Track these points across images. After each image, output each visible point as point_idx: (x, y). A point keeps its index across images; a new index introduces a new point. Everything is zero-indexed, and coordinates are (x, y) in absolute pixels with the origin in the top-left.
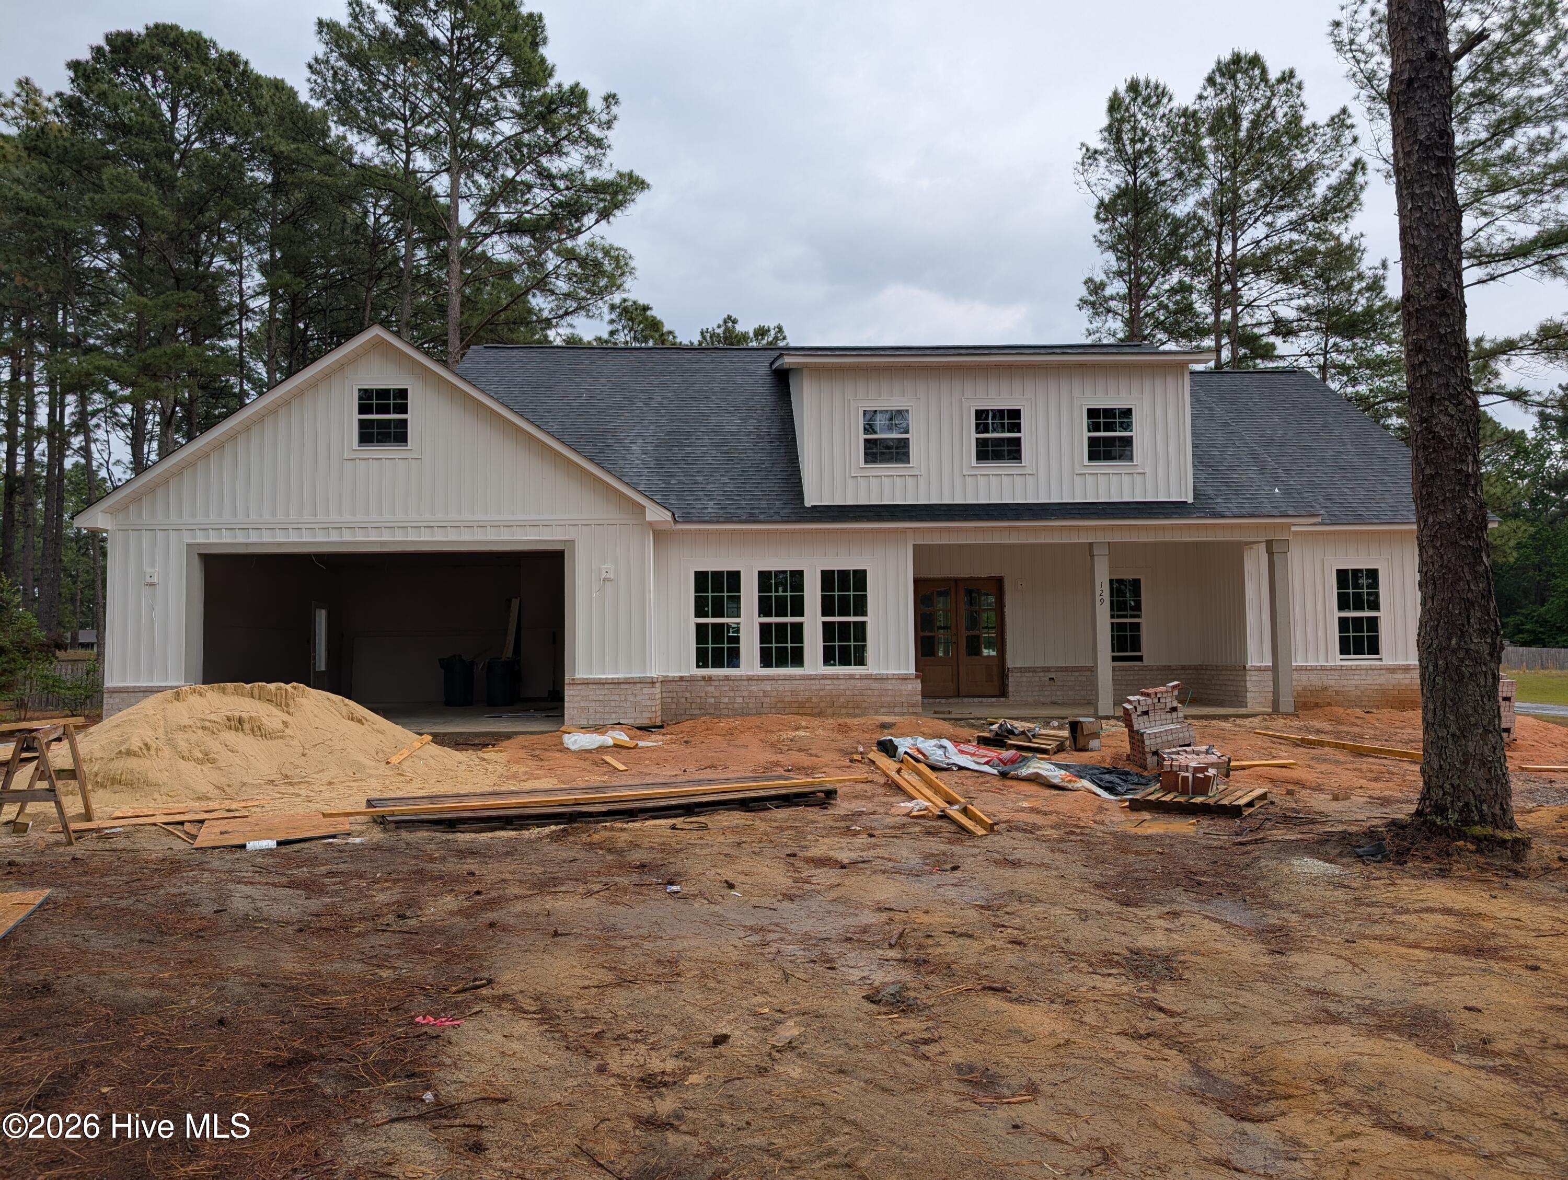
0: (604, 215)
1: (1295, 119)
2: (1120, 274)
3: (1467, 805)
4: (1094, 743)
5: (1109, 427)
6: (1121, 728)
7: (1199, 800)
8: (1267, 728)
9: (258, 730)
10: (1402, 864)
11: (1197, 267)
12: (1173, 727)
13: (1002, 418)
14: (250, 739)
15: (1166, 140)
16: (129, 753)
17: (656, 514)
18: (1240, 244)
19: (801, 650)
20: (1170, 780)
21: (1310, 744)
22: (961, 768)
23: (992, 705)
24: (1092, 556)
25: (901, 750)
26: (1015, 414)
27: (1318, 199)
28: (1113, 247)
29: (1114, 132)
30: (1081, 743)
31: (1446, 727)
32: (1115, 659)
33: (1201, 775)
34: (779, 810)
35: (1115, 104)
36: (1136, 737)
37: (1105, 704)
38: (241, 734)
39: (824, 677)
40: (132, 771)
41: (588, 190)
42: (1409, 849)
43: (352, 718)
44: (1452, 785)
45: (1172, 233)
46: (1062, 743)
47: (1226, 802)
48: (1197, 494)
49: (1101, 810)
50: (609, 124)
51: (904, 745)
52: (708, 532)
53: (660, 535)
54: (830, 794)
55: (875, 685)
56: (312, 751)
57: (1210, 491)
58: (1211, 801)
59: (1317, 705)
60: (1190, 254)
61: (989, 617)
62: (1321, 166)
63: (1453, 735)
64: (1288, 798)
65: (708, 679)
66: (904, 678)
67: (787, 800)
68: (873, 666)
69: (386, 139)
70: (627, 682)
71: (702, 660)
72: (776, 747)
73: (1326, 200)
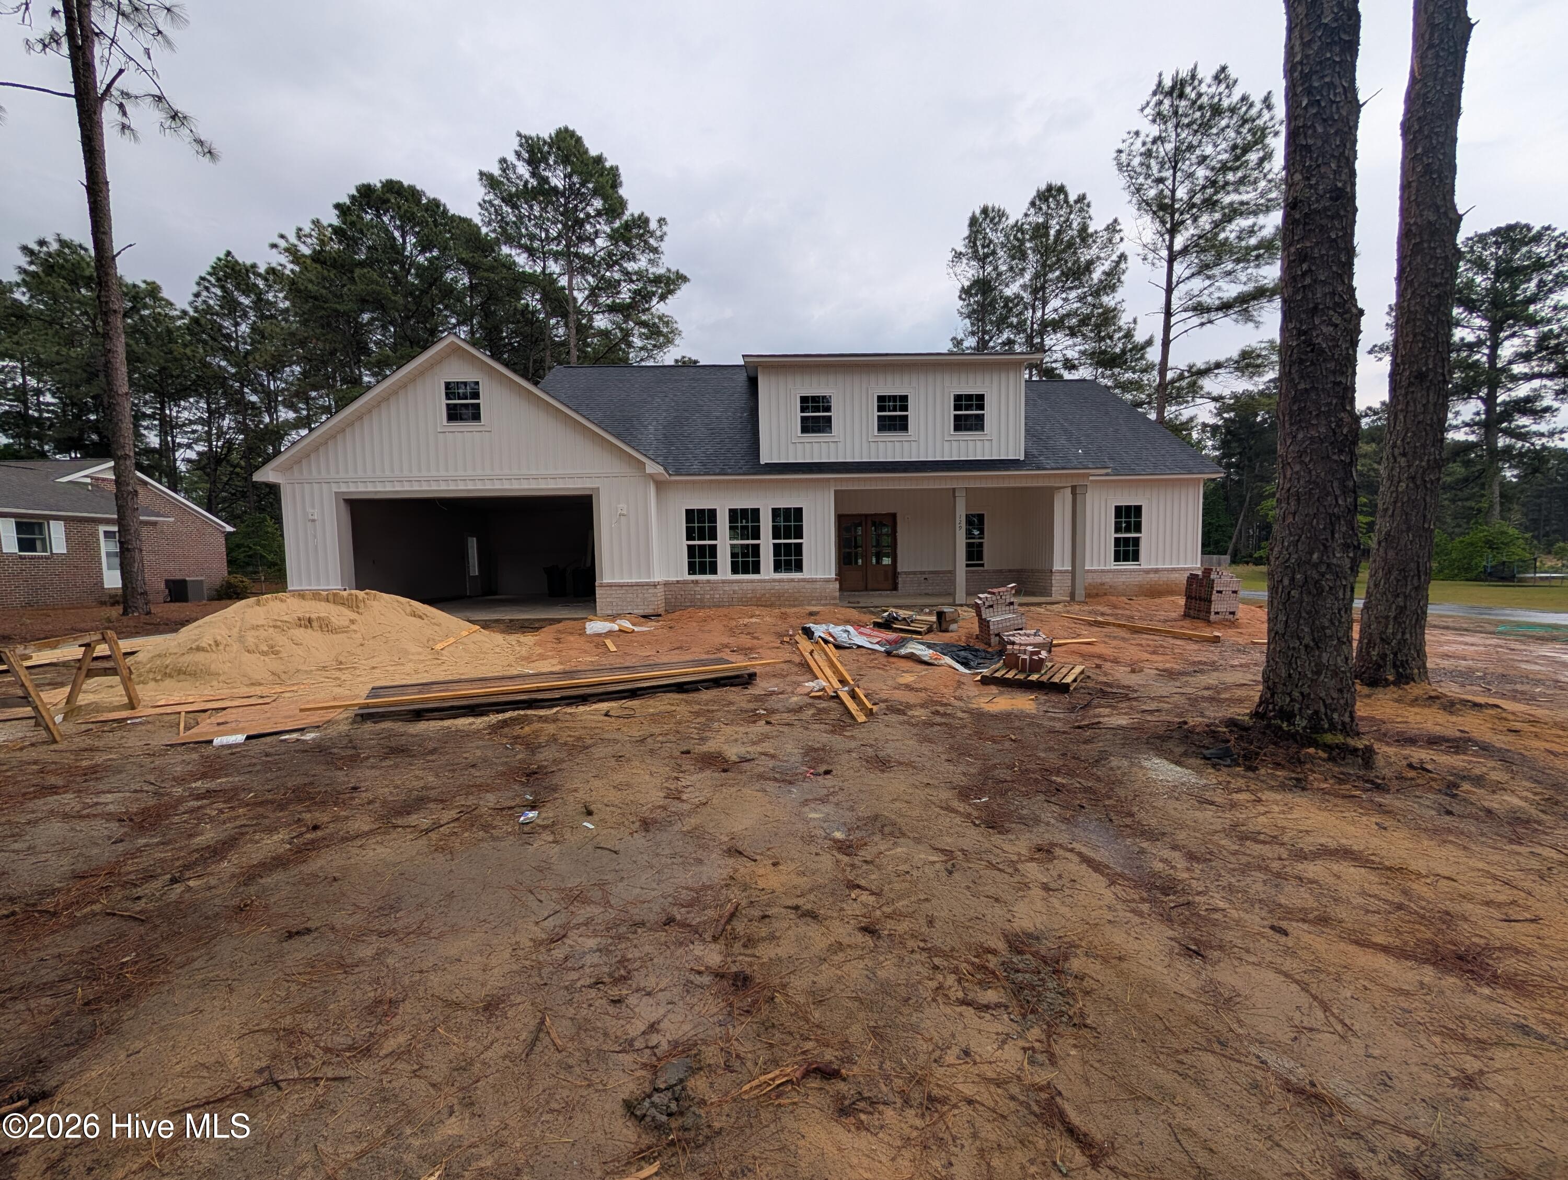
0: (663, 298)
1: (1084, 228)
2: (973, 333)
3: (1316, 712)
4: (953, 627)
5: (968, 408)
6: (972, 613)
7: (1034, 677)
8: (1068, 612)
9: (325, 626)
10: (1254, 769)
11: (1019, 328)
12: (1010, 616)
13: (895, 401)
14: (318, 635)
15: (1003, 245)
16: (199, 649)
17: (653, 468)
18: (1047, 311)
19: (759, 562)
20: (1012, 662)
21: (1097, 624)
22: (859, 647)
23: (887, 596)
24: (955, 497)
25: (817, 634)
26: (904, 398)
27: (1096, 281)
28: (969, 317)
29: (972, 240)
30: (944, 626)
31: (1299, 638)
32: (967, 566)
33: (1035, 657)
34: (708, 691)
35: (973, 221)
36: (984, 624)
37: (961, 596)
38: (309, 631)
39: (774, 581)
40: (197, 664)
41: (651, 281)
42: (1257, 754)
43: (414, 614)
44: (1302, 694)
45: (1006, 306)
46: (931, 626)
47: (1056, 680)
48: (1026, 454)
49: (960, 684)
50: (661, 238)
51: (819, 630)
52: (694, 482)
53: (660, 485)
54: (752, 676)
55: (808, 586)
56: (371, 642)
57: (1035, 452)
58: (1045, 679)
59: (1097, 595)
60: (1015, 320)
61: (886, 541)
62: (1099, 258)
63: (1306, 646)
64: (1098, 671)
65: (696, 582)
66: (828, 581)
67: (717, 683)
68: (808, 573)
69: (531, 252)
70: (638, 585)
71: (692, 570)
72: (732, 632)
73: (1101, 281)
